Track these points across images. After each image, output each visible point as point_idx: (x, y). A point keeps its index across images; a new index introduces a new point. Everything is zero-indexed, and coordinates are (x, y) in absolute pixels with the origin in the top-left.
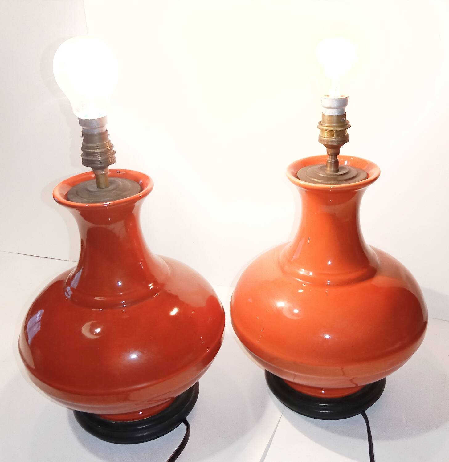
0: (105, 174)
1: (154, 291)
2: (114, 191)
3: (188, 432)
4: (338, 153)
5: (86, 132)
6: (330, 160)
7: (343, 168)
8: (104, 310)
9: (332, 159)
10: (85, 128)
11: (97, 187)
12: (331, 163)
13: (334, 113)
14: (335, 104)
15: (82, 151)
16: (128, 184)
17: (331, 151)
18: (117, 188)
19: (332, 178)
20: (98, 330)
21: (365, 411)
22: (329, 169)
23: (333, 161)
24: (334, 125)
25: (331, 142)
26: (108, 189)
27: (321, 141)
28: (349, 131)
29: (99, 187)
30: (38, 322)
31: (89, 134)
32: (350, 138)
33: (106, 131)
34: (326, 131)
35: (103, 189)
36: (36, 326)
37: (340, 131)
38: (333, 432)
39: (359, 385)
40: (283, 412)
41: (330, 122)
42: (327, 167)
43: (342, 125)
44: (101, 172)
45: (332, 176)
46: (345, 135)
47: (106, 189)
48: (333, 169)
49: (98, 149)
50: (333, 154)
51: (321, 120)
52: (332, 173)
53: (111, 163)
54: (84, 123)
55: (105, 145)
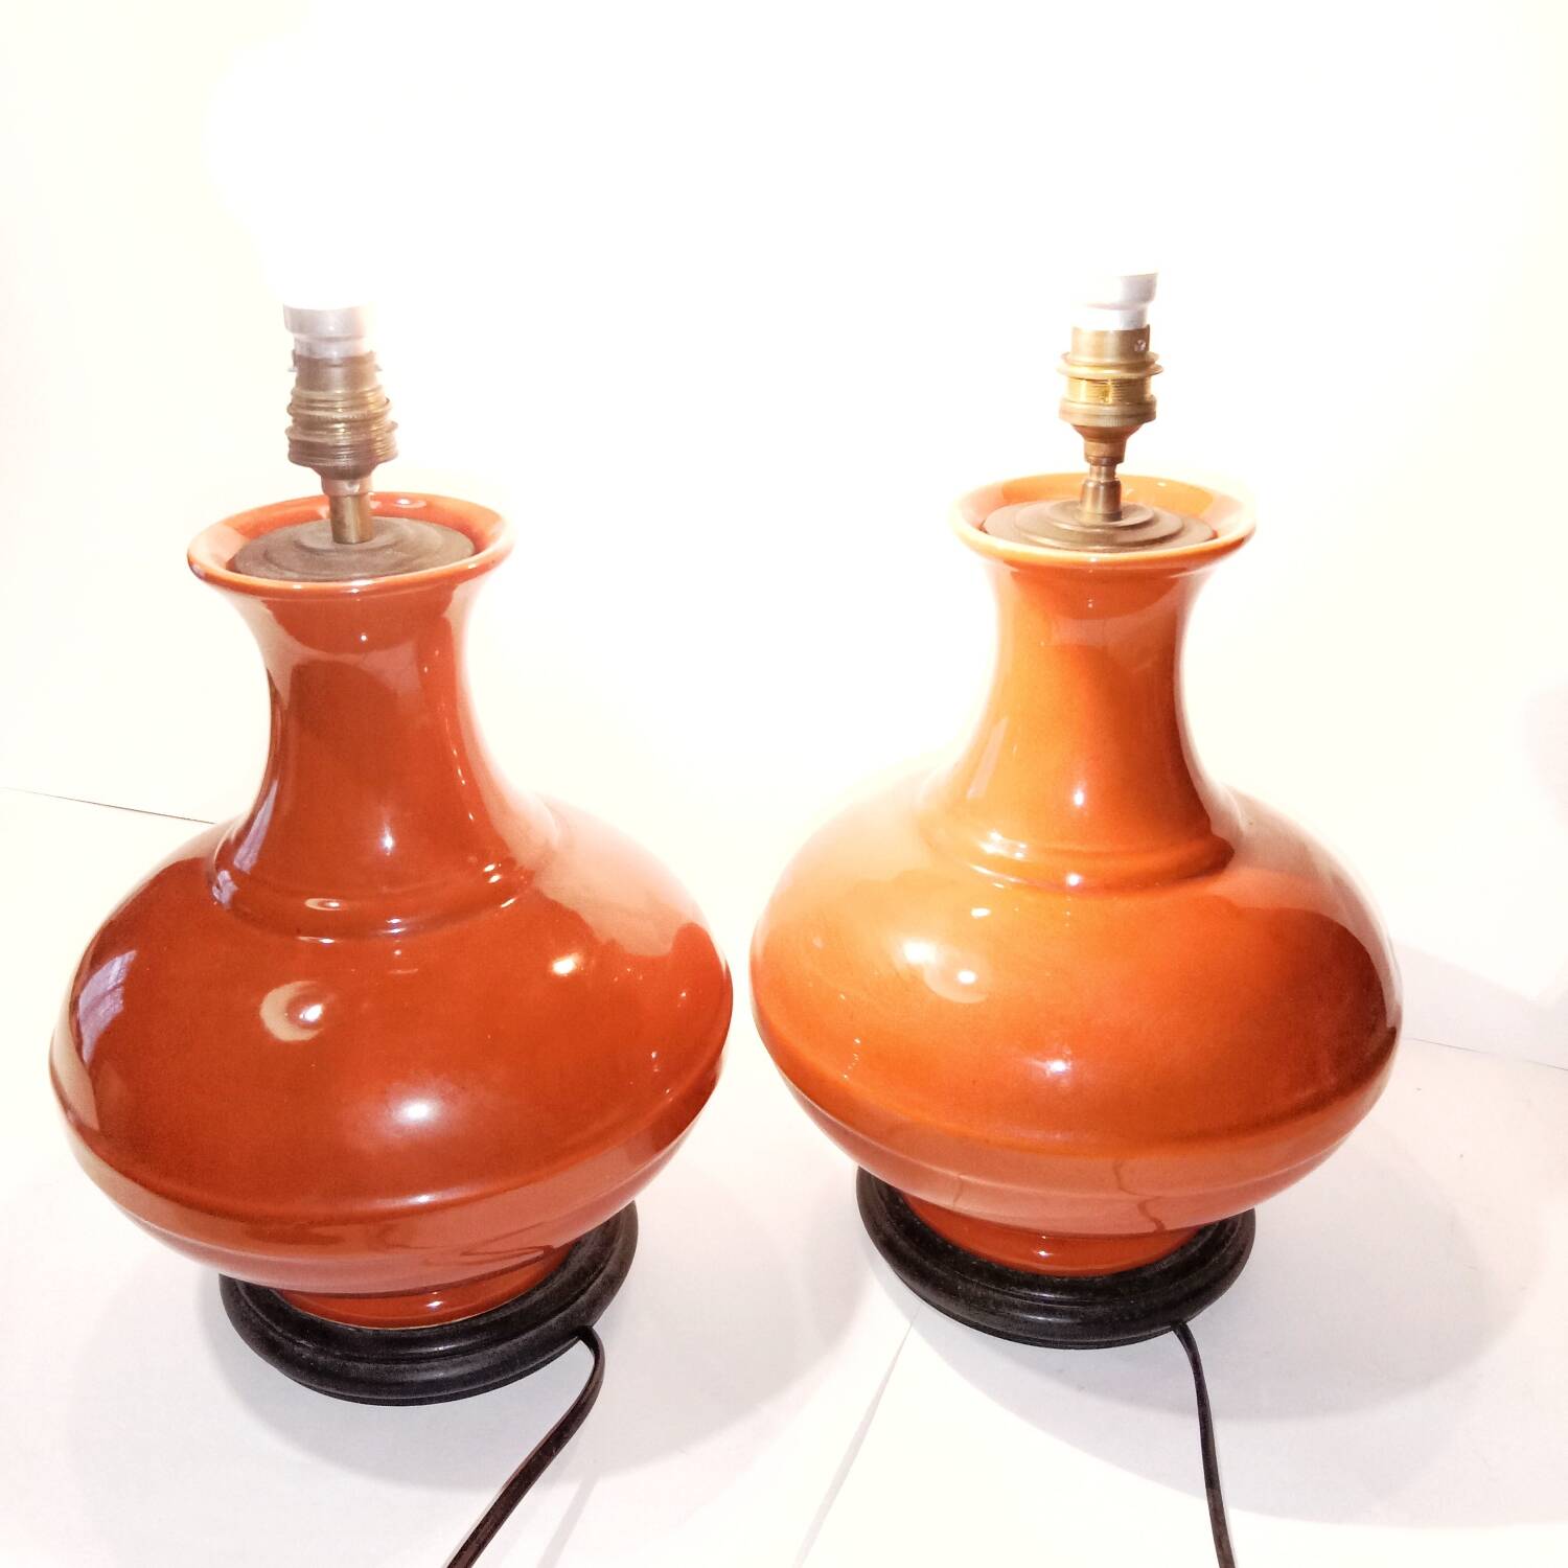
0: (359, 497)
1: (503, 891)
2: (389, 552)
3: (598, 1372)
4: (1116, 458)
5: (305, 353)
6: (1094, 478)
7: (1134, 509)
8: (338, 942)
9: (1099, 474)
10: (303, 337)
11: (331, 539)
12: (1096, 489)
13: (1117, 323)
14: (1117, 293)
15: (290, 414)
16: (433, 535)
17: (1102, 449)
18: (395, 544)
19: (1098, 534)
20: (313, 1013)
21: (1188, 1324)
22: (1088, 507)
23: (1103, 484)
24: (1109, 360)
25: (1098, 416)
26: (366, 545)
27: (1065, 413)
28: (1156, 387)
29: (338, 536)
30: (115, 988)
31: (317, 357)
32: (1159, 409)
33: (371, 354)
34: (1084, 383)
35: (351, 544)
36: (109, 1002)
37: (1128, 382)
38: (1081, 1388)
39: (1169, 1227)
40: (913, 1319)
41: (1098, 351)
42: (1081, 502)
43: (1134, 361)
44: (347, 488)
45: (1098, 530)
46: (1143, 398)
47: (360, 546)
48: (1101, 509)
49: (340, 410)
50: (1104, 461)
51: (1068, 348)
52: (1099, 521)
53: (381, 459)
54: (300, 322)
55: (364, 398)
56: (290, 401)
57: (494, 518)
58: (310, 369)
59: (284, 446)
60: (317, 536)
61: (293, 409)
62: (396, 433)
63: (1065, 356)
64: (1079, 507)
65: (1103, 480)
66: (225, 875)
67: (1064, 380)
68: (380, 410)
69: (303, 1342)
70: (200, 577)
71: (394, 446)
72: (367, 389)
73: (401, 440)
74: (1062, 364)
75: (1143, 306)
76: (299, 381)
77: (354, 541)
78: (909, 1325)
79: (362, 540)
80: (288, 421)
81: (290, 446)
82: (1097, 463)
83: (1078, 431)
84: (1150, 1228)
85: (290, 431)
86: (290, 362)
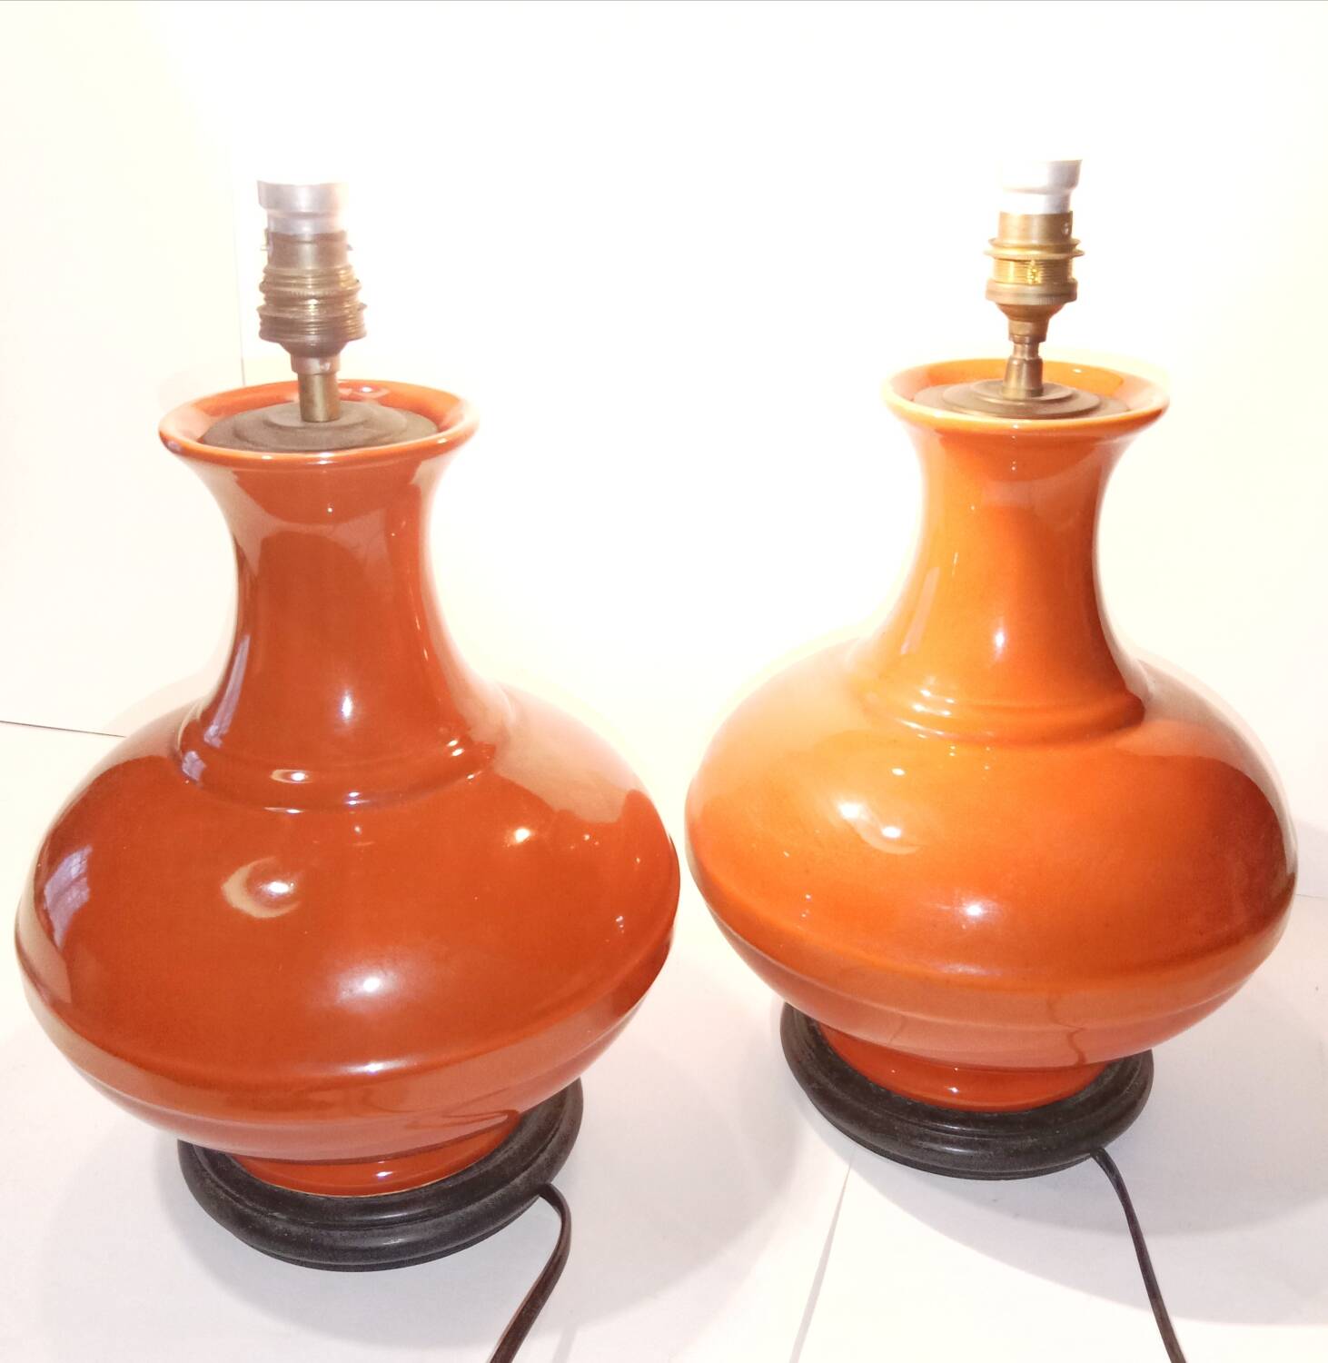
0: (328, 375)
4: (1039, 336)
6: (1019, 356)
7: (1053, 387)
9: (1023, 352)
10: (275, 212)
12: (1020, 366)
13: (1041, 206)
14: (1044, 178)
15: (263, 292)
17: (1027, 328)
18: (366, 422)
19: (1021, 408)
21: (1106, 1148)
22: (1013, 383)
23: (1026, 362)
24: (1035, 242)
26: (335, 422)
27: (992, 293)
28: (1078, 269)
29: (307, 415)
32: (1080, 291)
33: (343, 233)
34: (1012, 263)
35: (318, 422)
37: (1053, 262)
39: (1091, 1060)
40: (851, 1161)
41: (1025, 232)
42: (1007, 378)
43: (1058, 244)
44: (315, 365)
45: (1021, 404)
46: (1066, 279)
47: (327, 424)
48: (1024, 384)
49: (310, 287)
50: (1027, 339)
51: (995, 234)
52: (1022, 395)
53: (353, 337)
54: (275, 197)
55: (337, 275)
56: (262, 280)
57: (453, 400)
58: (282, 246)
59: (255, 323)
60: (287, 416)
61: (264, 287)
62: (365, 314)
63: (992, 241)
64: (1004, 384)
65: (1026, 357)
66: (193, 754)
67: (991, 262)
68: (350, 288)
69: (276, 1214)
70: (174, 451)
71: (363, 325)
72: (339, 267)
73: (368, 319)
74: (990, 248)
75: (1067, 191)
76: (270, 260)
77: (321, 420)
78: (847, 1167)
79: (330, 419)
80: (260, 299)
81: (262, 324)
82: (1020, 342)
83: (1003, 311)
84: (1071, 1061)
85: (261, 310)
86: (263, 240)
